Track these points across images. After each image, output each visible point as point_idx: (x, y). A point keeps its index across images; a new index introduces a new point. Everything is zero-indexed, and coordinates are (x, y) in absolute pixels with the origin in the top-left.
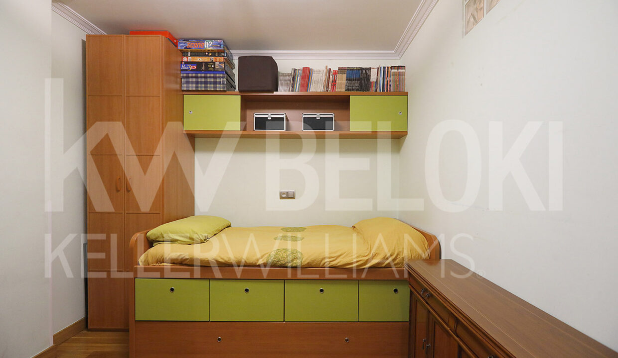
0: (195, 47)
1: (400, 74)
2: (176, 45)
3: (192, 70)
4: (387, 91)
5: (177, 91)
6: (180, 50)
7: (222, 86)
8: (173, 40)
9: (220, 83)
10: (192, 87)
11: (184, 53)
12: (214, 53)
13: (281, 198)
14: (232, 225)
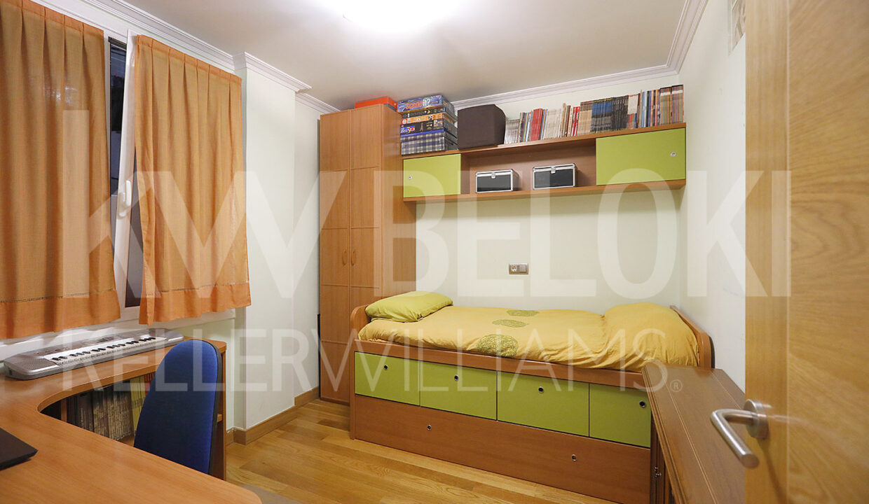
0: (413, 107)
1: (674, 98)
2: (395, 109)
3: (411, 133)
4: (654, 125)
5: (397, 156)
6: (400, 113)
7: (440, 145)
8: (392, 104)
9: (438, 143)
10: (411, 150)
11: (404, 115)
12: (432, 111)
13: (511, 272)
14: (453, 303)
